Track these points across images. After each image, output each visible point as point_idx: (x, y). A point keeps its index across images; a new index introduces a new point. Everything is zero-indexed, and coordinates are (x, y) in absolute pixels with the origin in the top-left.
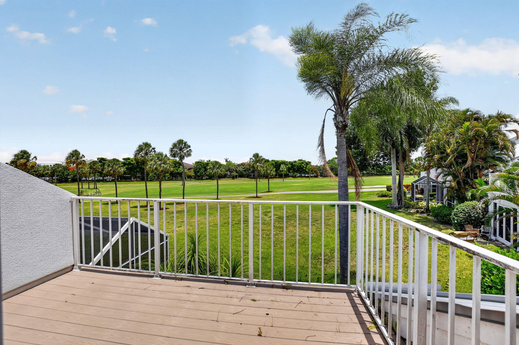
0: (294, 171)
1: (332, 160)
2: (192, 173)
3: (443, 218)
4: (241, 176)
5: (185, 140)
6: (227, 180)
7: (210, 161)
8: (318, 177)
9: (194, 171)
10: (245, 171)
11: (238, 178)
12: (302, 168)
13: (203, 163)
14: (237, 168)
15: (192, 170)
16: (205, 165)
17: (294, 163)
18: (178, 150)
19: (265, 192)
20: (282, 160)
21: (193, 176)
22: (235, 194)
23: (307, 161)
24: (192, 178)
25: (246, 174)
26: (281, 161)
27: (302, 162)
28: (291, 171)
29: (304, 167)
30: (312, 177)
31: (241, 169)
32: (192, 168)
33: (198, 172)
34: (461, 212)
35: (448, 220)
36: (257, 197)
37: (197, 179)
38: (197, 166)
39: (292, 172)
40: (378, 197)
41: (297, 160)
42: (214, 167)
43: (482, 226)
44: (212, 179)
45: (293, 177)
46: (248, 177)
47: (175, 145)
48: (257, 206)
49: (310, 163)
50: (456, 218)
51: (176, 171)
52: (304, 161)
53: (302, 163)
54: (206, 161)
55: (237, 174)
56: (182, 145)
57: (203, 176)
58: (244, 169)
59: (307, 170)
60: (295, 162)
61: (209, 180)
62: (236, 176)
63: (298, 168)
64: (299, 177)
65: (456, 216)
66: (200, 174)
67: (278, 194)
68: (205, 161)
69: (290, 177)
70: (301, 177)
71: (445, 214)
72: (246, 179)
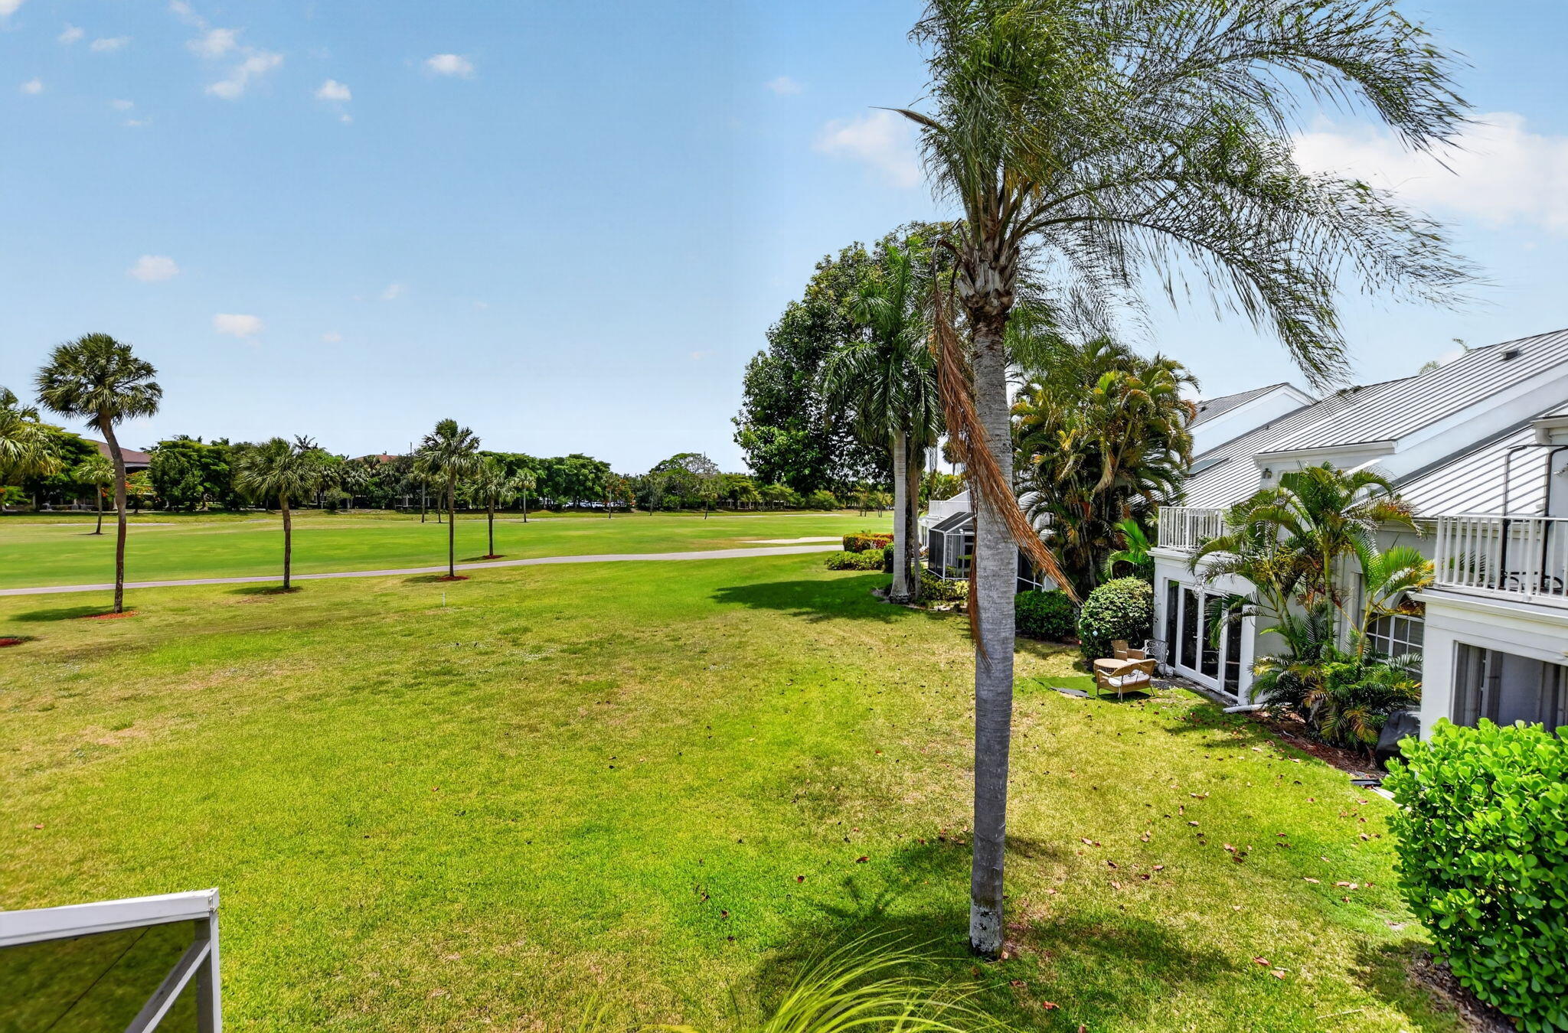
0: (557, 490)
1: (672, 462)
2: (143, 486)
3: (1042, 624)
4: (363, 501)
5: (121, 339)
6: (304, 516)
7: (226, 442)
8: (630, 511)
9: (154, 480)
10: (378, 485)
11: (353, 511)
12: (582, 483)
13: (198, 451)
14: (347, 472)
15: (144, 476)
16: (205, 457)
17: (557, 464)
18: (84, 381)
19: (477, 559)
20: (516, 452)
21: (150, 498)
22: (360, 566)
23: (597, 460)
24: (143, 508)
25: (385, 497)
26: (514, 455)
27: (581, 461)
28: (545, 490)
29: (587, 479)
30: (613, 510)
31: (362, 477)
32: (145, 468)
33: (175, 483)
34: (1107, 609)
35: (1054, 629)
36: (451, 577)
37: (169, 509)
38: (167, 458)
39: (549, 493)
40: (831, 568)
41: (565, 455)
42: (271, 460)
43: (1146, 641)
44: (238, 512)
45: (549, 508)
46: (389, 507)
47: (66, 357)
48: (465, 609)
49: (607, 466)
50: (1096, 624)
51: (62, 476)
52: (590, 459)
53: (583, 466)
54: (206, 442)
55: (345, 495)
56: (108, 361)
57: (198, 500)
58: (376, 479)
59: (598, 489)
60: (560, 461)
61: (224, 516)
62: (343, 504)
63: (570, 481)
64: (570, 509)
65: (1096, 620)
66: (184, 494)
67: (529, 566)
68: (203, 442)
69: (541, 508)
70: (576, 508)
71: (1047, 614)
72: (382, 512)
